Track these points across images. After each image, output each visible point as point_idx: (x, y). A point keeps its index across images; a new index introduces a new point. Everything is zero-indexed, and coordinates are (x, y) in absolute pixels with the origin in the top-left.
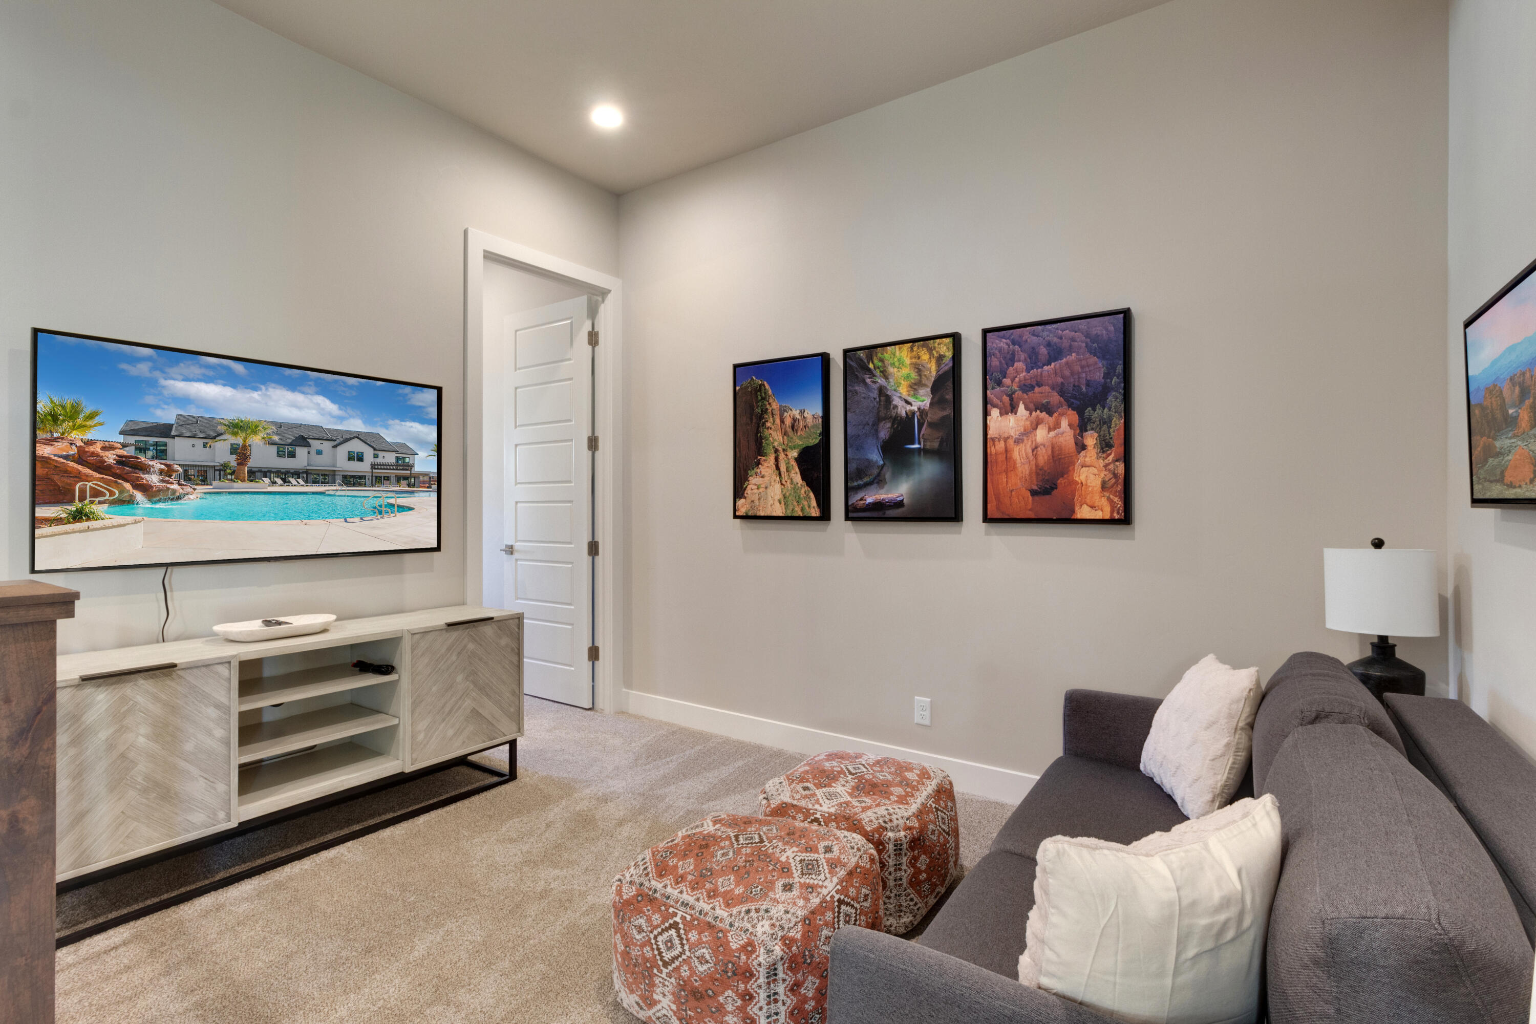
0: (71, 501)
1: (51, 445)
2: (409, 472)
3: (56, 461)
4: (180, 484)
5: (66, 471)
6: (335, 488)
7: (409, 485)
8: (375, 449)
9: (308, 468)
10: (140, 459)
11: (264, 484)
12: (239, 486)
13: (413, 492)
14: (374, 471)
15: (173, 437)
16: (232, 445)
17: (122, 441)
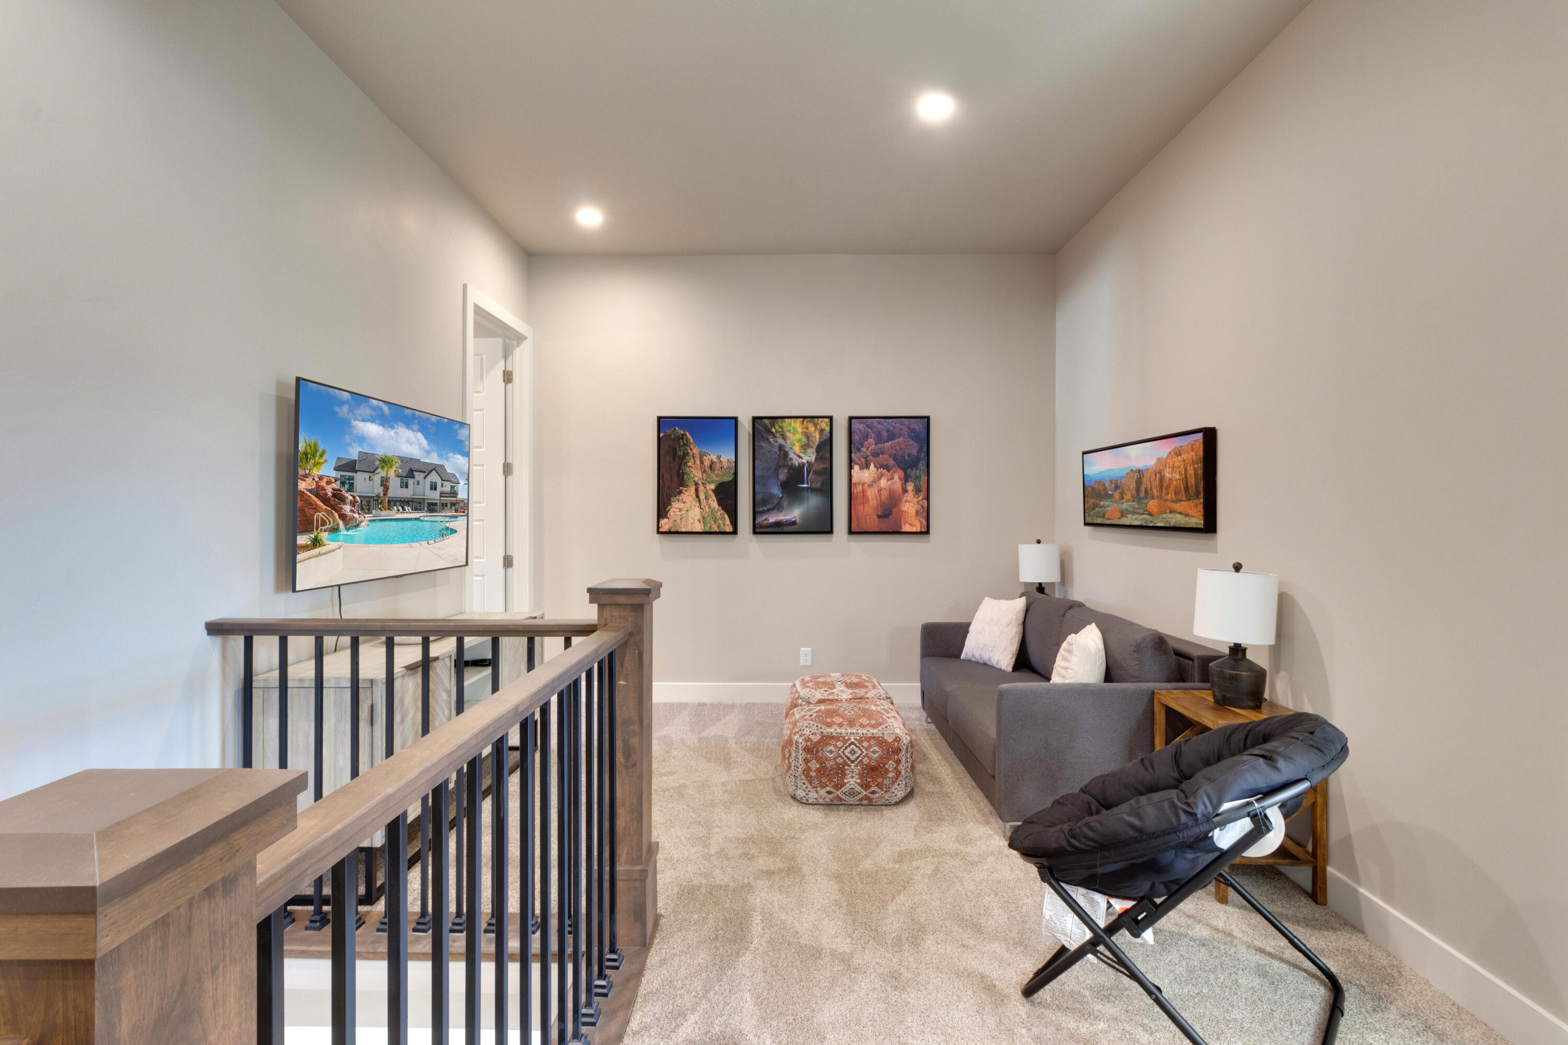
0: (311, 531)
1: (305, 480)
2: (455, 499)
3: (306, 494)
4: (359, 514)
5: (311, 504)
6: (423, 514)
7: (456, 511)
8: (442, 480)
9: (414, 497)
10: (342, 491)
11: (395, 513)
12: (385, 514)
13: (456, 517)
14: (442, 498)
15: (356, 472)
16: (382, 477)
17: (334, 476)
